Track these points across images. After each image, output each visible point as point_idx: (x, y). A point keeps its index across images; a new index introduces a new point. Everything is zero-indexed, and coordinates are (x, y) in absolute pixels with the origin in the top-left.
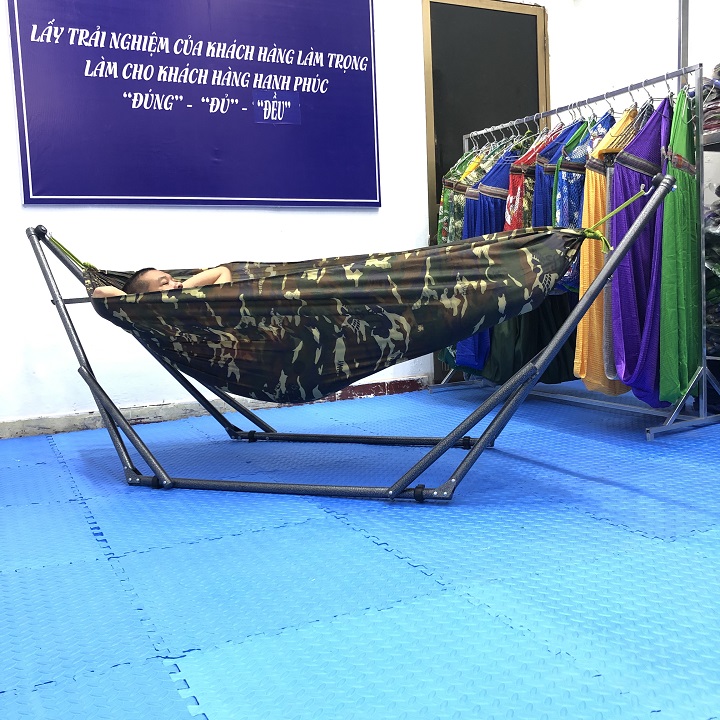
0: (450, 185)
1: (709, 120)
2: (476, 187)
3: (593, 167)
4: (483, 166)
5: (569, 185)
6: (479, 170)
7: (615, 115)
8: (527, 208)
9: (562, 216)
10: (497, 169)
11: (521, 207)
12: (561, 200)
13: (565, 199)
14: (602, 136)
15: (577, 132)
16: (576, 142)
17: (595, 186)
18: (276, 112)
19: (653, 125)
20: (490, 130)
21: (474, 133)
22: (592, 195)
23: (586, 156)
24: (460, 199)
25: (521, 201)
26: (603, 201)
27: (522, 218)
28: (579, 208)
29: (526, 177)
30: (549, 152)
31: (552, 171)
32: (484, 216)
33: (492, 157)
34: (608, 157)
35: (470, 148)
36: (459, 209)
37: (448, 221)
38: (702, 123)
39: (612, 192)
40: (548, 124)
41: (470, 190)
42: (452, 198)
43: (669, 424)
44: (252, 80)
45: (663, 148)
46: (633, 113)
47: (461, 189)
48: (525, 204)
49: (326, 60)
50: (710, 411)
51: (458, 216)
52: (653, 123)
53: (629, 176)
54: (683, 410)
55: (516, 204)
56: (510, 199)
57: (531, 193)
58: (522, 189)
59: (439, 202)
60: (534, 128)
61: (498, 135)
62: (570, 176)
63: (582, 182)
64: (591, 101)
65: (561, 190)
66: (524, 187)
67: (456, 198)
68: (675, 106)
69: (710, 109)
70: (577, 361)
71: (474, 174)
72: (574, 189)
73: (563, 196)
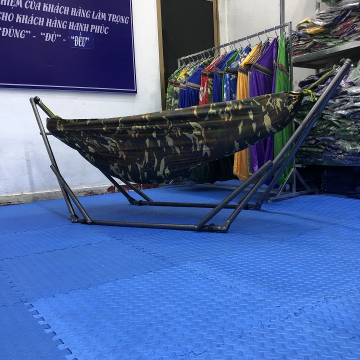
0: (172, 83)
2: (184, 83)
3: (241, 71)
4: (188, 73)
5: (230, 81)
6: (186, 75)
9: (227, 96)
10: (195, 74)
11: (207, 93)
13: (228, 88)
14: (245, 57)
15: (233, 56)
16: (233, 60)
17: (243, 81)
18: (81, 43)
20: (191, 56)
21: (183, 58)
22: (241, 85)
23: (238, 66)
24: (177, 89)
26: (246, 90)
27: (208, 98)
28: (235, 92)
29: (209, 77)
30: (220, 65)
31: (222, 74)
32: (189, 97)
33: (192, 69)
34: (248, 66)
35: (181, 65)
36: (176, 94)
37: (171, 101)
38: (292, 52)
41: (181, 85)
42: (173, 90)
43: (279, 196)
44: (68, 25)
45: (274, 61)
46: (260, 46)
48: (209, 91)
49: (107, 17)
51: (176, 98)
52: (269, 50)
53: (259, 75)
55: (204, 91)
56: (202, 88)
57: (212, 85)
58: (207, 84)
62: (230, 76)
63: (236, 79)
68: (279, 43)
70: (235, 166)
71: (184, 77)
72: (232, 83)
73: (227, 86)
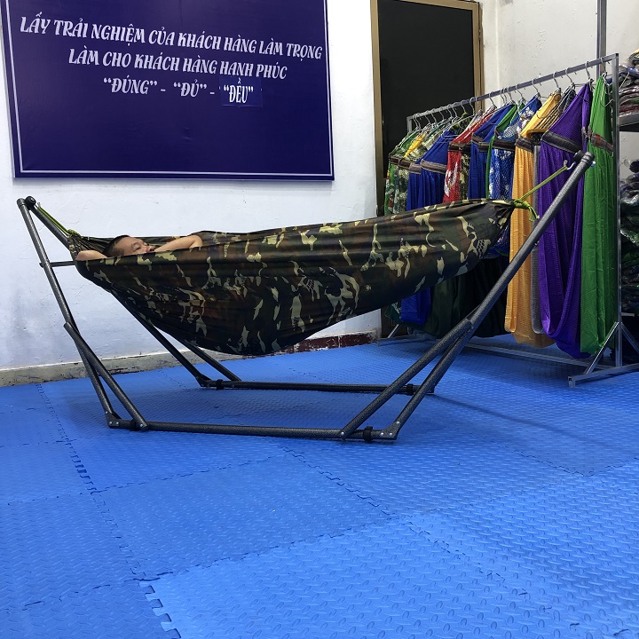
0: (396, 161)
1: (625, 104)
2: (418, 162)
3: (522, 145)
4: (425, 144)
5: (500, 161)
6: (421, 147)
7: (541, 99)
8: (463, 182)
9: (494, 188)
10: (437, 147)
11: (458, 181)
12: (494, 174)
13: (497, 174)
14: (530, 118)
15: (508, 114)
16: (507, 123)
17: (523, 162)
18: (240, 96)
19: (574, 108)
20: (431, 112)
21: (417, 115)
22: (521, 170)
23: (516, 135)
24: (405, 173)
25: (458, 175)
26: (531, 176)
27: (459, 190)
28: (510, 182)
29: (463, 154)
30: (483, 131)
31: (486, 148)
32: (425, 189)
33: (433, 137)
34: (535, 136)
35: (413, 128)
36: (403, 182)
37: (393, 194)
38: (618, 106)
39: (538, 168)
40: (482, 107)
41: (413, 165)
42: (397, 173)
43: (589, 373)
44: (219, 67)
45: (584, 128)
46: (558, 97)
47: (405, 165)
48: (462, 178)
49: (285, 49)
50: (625, 362)
51: (403, 189)
52: (574, 106)
53: (554, 153)
54: (601, 361)
55: (453, 178)
56: (448, 173)
57: (467, 168)
58: (459, 165)
59: (385, 176)
60: (470, 110)
61: (438, 117)
62: (501, 153)
63: (512, 158)
64: (520, 86)
65: (494, 166)
66: (460, 162)
67: (400, 172)
68: (594, 91)
69: (626, 94)
70: (507, 317)
71: (417, 151)
72: (505, 165)
73: (495, 170)
